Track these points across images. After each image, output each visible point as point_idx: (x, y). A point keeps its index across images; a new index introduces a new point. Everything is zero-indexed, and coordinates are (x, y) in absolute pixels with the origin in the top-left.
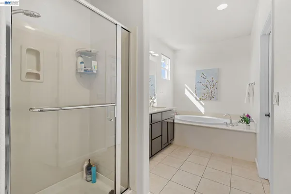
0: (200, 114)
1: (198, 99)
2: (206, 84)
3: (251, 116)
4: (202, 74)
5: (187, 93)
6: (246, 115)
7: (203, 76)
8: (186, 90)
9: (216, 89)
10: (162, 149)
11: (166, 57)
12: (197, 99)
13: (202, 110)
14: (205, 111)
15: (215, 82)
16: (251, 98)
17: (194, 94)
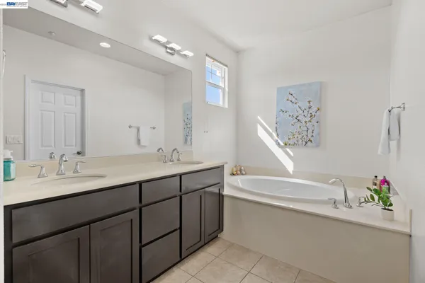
0: (285, 173)
1: (282, 144)
2: (297, 114)
3: (391, 182)
4: (288, 95)
5: (261, 133)
6: (380, 178)
7: (291, 98)
8: (259, 127)
9: (316, 124)
10: (181, 259)
11: (220, 63)
12: (279, 144)
13: (290, 166)
14: (295, 167)
15: (314, 109)
16: (393, 144)
17: (274, 134)
